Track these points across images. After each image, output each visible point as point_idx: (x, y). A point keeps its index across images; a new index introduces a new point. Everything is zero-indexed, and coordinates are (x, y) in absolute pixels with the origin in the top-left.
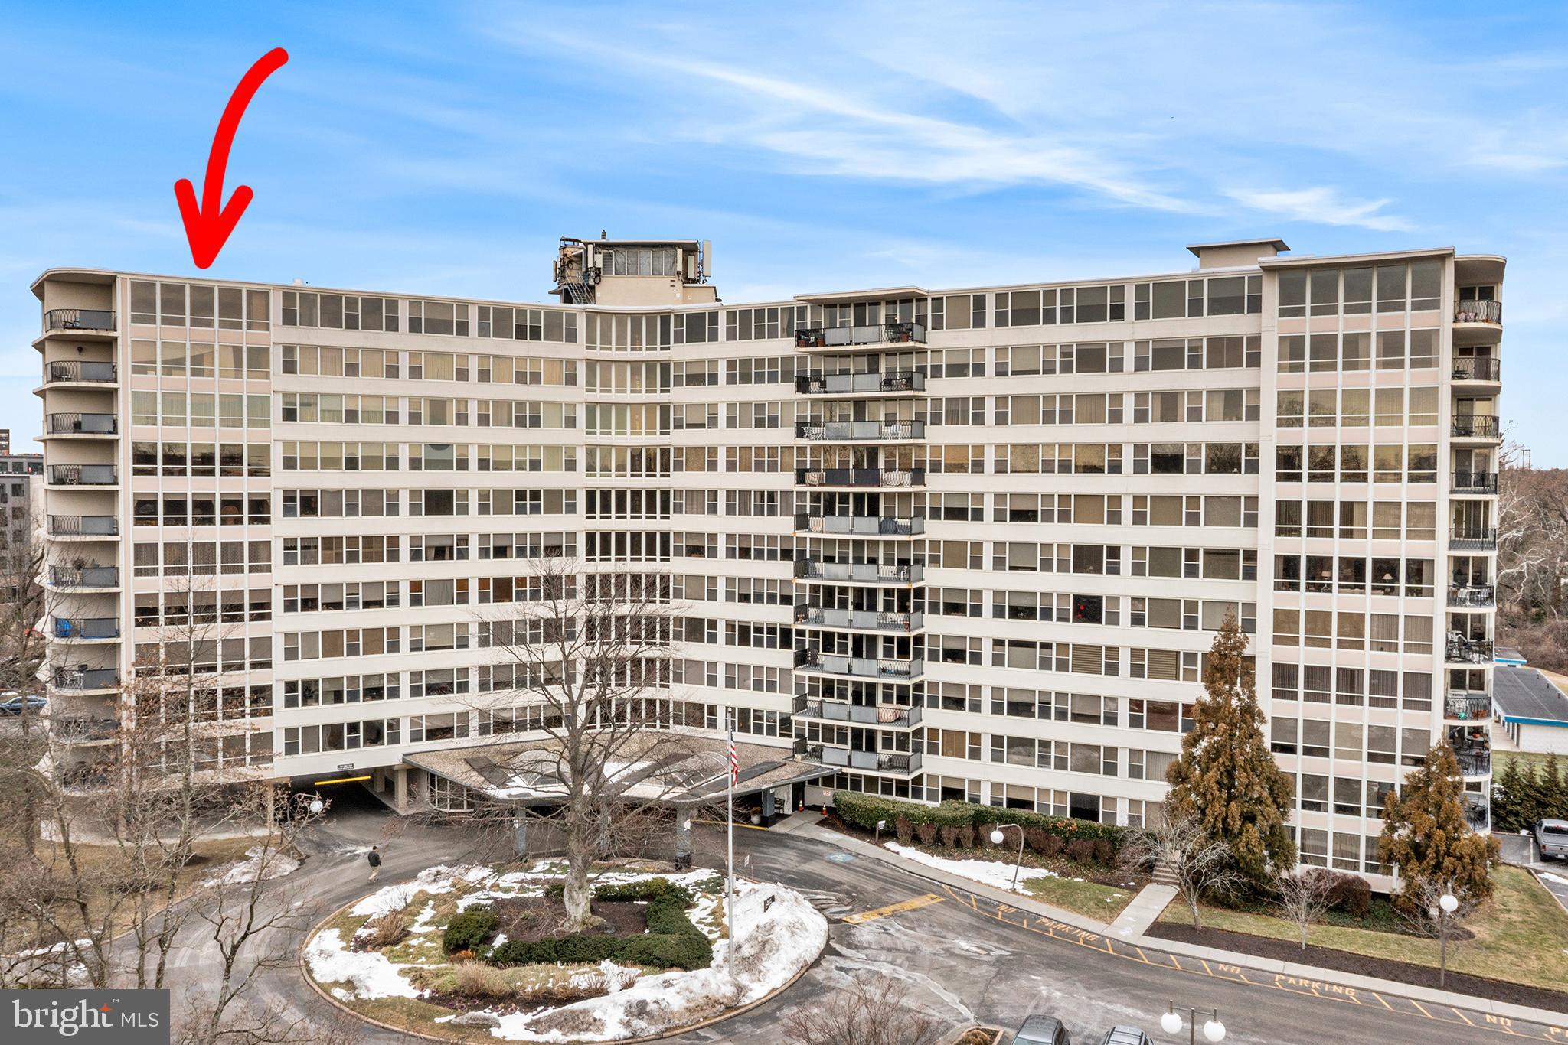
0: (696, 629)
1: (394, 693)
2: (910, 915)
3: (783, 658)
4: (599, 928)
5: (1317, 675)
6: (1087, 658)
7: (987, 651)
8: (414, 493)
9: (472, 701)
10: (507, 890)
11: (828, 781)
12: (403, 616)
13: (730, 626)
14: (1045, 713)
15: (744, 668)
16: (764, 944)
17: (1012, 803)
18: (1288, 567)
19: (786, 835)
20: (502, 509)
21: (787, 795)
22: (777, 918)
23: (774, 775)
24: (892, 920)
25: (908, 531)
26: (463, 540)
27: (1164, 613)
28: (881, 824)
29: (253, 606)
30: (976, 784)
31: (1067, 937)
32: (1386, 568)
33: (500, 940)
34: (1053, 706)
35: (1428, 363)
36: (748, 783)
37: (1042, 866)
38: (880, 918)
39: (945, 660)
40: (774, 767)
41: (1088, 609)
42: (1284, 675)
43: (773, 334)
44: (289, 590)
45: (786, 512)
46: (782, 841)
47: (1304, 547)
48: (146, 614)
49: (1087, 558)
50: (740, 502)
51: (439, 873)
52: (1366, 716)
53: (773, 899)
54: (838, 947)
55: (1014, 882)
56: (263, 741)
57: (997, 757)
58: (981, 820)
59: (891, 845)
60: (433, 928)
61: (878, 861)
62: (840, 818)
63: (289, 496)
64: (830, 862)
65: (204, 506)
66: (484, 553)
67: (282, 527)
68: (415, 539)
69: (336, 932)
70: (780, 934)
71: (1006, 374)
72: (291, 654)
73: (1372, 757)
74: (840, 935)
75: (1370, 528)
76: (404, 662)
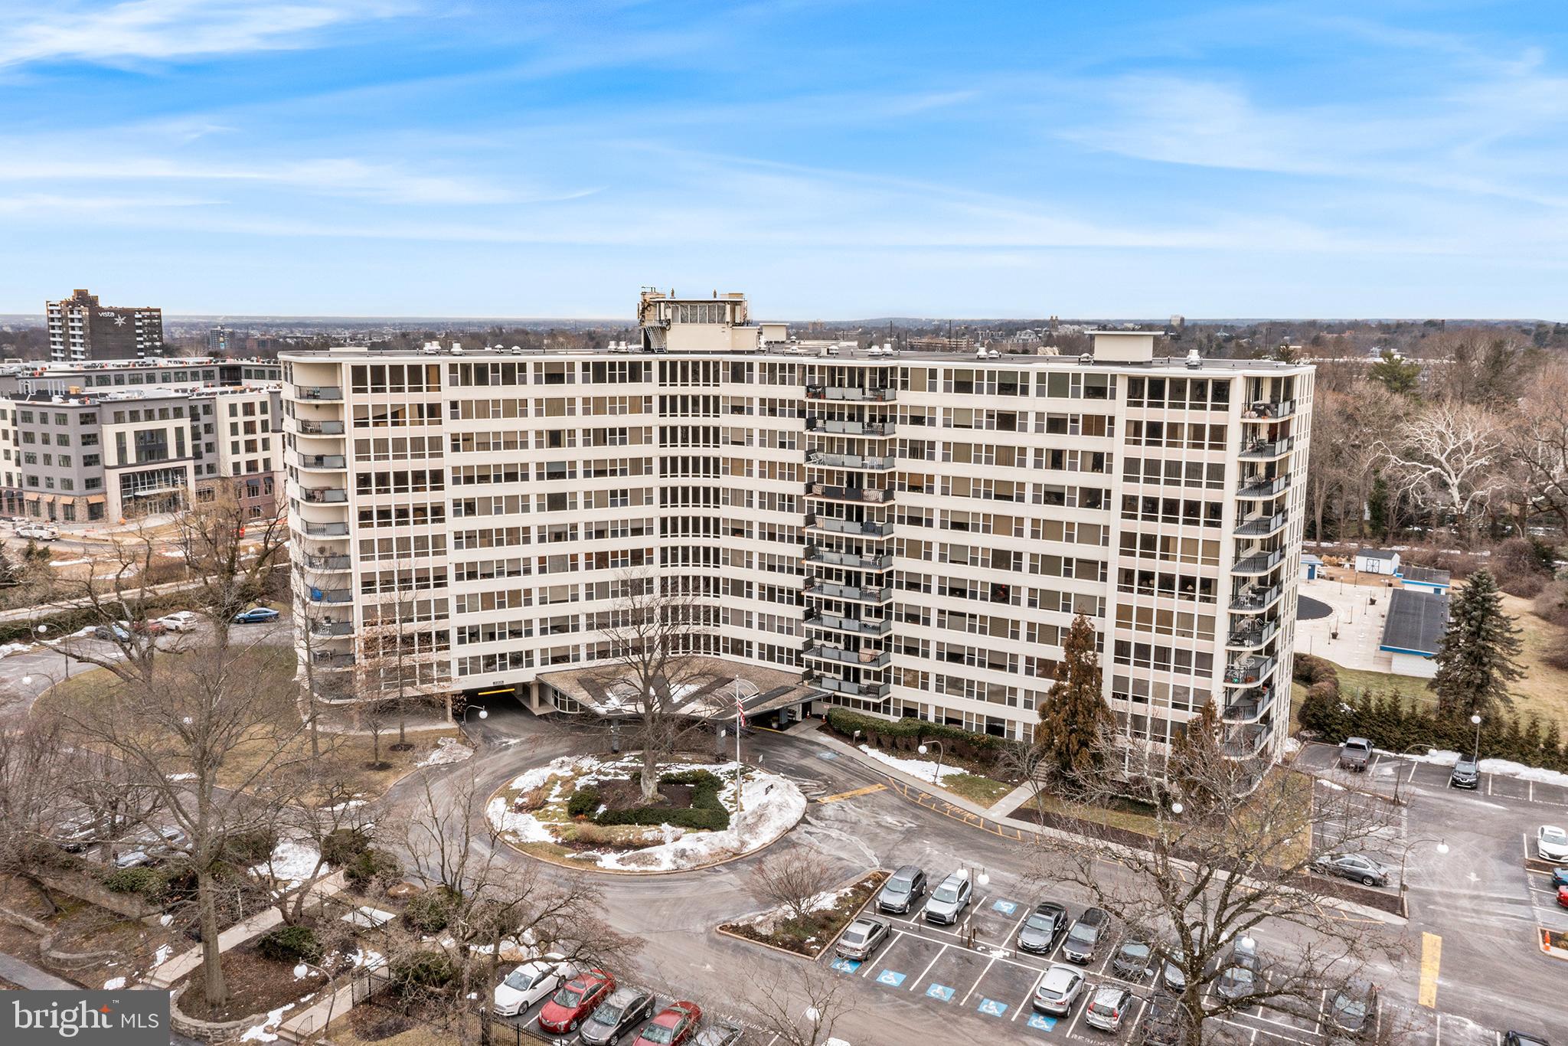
0: (738, 588)
1: (529, 633)
2: (862, 798)
3: (797, 612)
4: (662, 803)
5: (1143, 650)
6: (999, 627)
7: (934, 617)
8: (540, 496)
9: (583, 638)
10: (606, 775)
11: (828, 699)
12: (534, 581)
13: (762, 587)
14: (971, 662)
15: (771, 617)
16: (761, 816)
17: (949, 721)
18: (1127, 575)
19: (794, 737)
20: (601, 504)
21: (799, 709)
22: (772, 799)
23: (785, 698)
24: (848, 802)
25: (880, 532)
26: (574, 527)
27: (1048, 600)
28: (857, 733)
29: (436, 578)
30: (925, 706)
31: (957, 816)
32: (1187, 582)
33: (602, 809)
34: (976, 657)
35: (1221, 447)
36: (767, 704)
37: (960, 766)
38: (842, 800)
39: (906, 621)
40: (786, 690)
41: (1000, 593)
42: (1122, 648)
43: (792, 383)
44: (459, 566)
45: (800, 510)
46: (790, 742)
47: (1138, 564)
48: (368, 585)
49: (1001, 559)
50: (769, 501)
51: (563, 762)
52: (1172, 678)
53: (772, 787)
54: (809, 818)
55: (936, 776)
56: (444, 666)
57: (939, 689)
58: (924, 733)
59: (864, 747)
60: (561, 799)
61: (851, 759)
62: (831, 726)
63: (457, 503)
64: (820, 759)
65: (402, 513)
66: (589, 536)
67: (453, 524)
68: (541, 528)
69: (503, 800)
70: (773, 809)
71: (950, 426)
72: (461, 609)
73: (1175, 706)
74: (814, 808)
75: (1179, 554)
76: (535, 612)
